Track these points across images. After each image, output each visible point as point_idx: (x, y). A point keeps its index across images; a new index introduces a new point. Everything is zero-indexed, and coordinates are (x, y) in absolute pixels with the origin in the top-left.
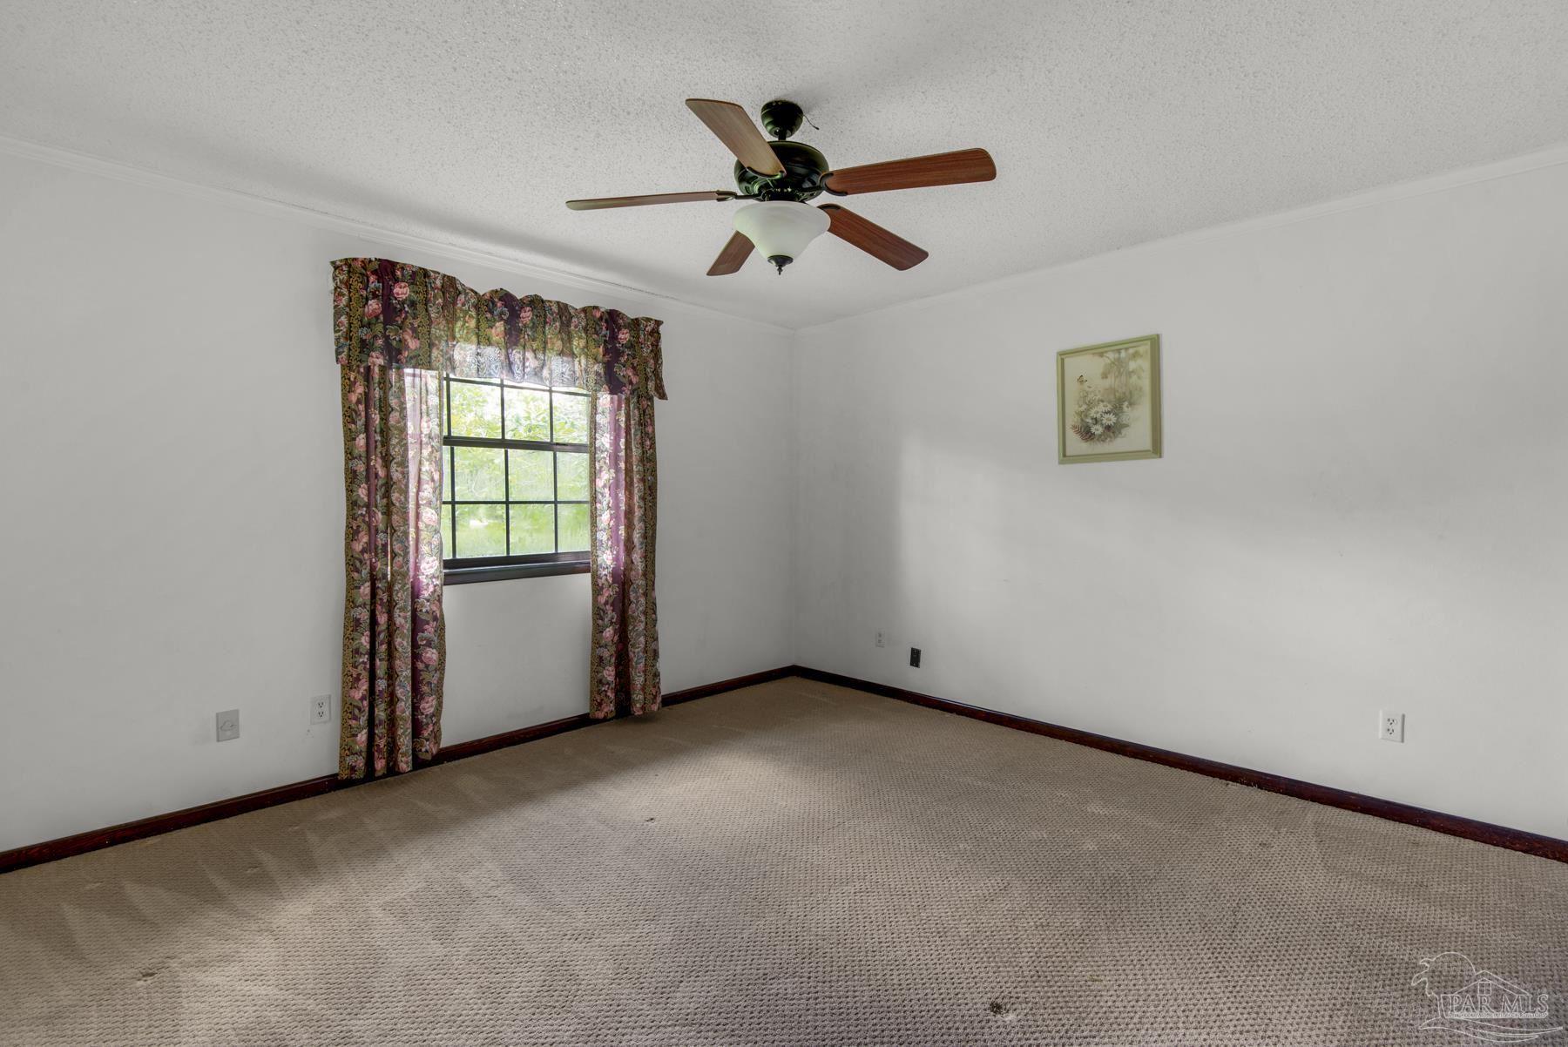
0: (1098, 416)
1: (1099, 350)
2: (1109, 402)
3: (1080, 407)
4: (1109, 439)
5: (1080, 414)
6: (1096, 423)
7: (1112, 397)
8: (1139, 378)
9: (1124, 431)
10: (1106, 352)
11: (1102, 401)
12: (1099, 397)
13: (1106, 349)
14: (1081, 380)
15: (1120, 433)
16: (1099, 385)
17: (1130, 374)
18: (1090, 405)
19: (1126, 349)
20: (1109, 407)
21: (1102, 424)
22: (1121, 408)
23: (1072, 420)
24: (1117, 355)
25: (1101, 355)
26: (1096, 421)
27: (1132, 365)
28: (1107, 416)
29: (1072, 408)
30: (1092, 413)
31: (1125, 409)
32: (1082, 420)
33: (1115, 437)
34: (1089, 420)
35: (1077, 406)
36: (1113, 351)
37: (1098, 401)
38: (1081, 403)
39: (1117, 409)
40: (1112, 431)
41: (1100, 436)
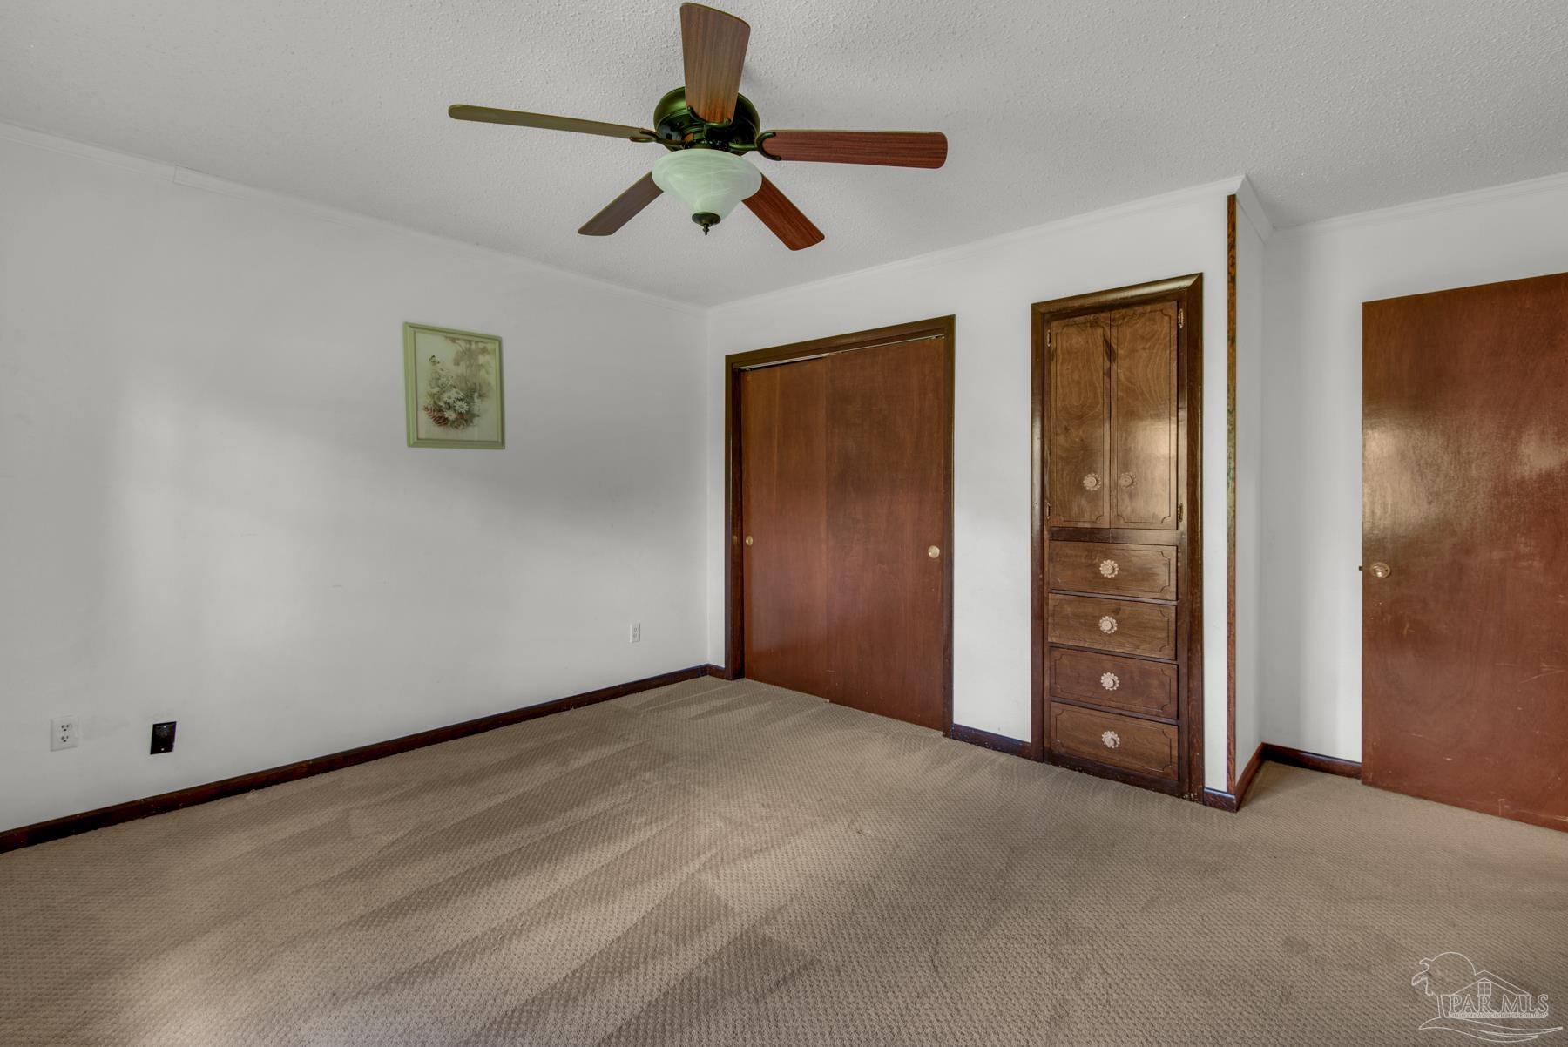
0: (451, 401)
1: (452, 336)
2: (462, 390)
3: (433, 388)
4: (462, 427)
5: (432, 395)
6: (449, 409)
7: (463, 385)
8: (487, 373)
9: (476, 420)
10: (458, 339)
11: (455, 387)
12: (451, 382)
13: (460, 337)
14: (433, 360)
15: (472, 422)
16: (452, 370)
17: (480, 367)
18: (443, 389)
19: (477, 342)
20: (461, 395)
21: (455, 411)
22: (472, 397)
23: (425, 400)
24: (468, 346)
25: (454, 340)
26: (450, 407)
27: (482, 359)
28: (459, 403)
29: (424, 387)
30: (445, 397)
31: (476, 400)
32: (434, 402)
33: (468, 425)
34: (442, 404)
35: (429, 387)
36: (465, 340)
37: (451, 385)
38: (433, 385)
39: (468, 397)
40: (465, 419)
41: (454, 422)
